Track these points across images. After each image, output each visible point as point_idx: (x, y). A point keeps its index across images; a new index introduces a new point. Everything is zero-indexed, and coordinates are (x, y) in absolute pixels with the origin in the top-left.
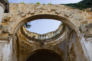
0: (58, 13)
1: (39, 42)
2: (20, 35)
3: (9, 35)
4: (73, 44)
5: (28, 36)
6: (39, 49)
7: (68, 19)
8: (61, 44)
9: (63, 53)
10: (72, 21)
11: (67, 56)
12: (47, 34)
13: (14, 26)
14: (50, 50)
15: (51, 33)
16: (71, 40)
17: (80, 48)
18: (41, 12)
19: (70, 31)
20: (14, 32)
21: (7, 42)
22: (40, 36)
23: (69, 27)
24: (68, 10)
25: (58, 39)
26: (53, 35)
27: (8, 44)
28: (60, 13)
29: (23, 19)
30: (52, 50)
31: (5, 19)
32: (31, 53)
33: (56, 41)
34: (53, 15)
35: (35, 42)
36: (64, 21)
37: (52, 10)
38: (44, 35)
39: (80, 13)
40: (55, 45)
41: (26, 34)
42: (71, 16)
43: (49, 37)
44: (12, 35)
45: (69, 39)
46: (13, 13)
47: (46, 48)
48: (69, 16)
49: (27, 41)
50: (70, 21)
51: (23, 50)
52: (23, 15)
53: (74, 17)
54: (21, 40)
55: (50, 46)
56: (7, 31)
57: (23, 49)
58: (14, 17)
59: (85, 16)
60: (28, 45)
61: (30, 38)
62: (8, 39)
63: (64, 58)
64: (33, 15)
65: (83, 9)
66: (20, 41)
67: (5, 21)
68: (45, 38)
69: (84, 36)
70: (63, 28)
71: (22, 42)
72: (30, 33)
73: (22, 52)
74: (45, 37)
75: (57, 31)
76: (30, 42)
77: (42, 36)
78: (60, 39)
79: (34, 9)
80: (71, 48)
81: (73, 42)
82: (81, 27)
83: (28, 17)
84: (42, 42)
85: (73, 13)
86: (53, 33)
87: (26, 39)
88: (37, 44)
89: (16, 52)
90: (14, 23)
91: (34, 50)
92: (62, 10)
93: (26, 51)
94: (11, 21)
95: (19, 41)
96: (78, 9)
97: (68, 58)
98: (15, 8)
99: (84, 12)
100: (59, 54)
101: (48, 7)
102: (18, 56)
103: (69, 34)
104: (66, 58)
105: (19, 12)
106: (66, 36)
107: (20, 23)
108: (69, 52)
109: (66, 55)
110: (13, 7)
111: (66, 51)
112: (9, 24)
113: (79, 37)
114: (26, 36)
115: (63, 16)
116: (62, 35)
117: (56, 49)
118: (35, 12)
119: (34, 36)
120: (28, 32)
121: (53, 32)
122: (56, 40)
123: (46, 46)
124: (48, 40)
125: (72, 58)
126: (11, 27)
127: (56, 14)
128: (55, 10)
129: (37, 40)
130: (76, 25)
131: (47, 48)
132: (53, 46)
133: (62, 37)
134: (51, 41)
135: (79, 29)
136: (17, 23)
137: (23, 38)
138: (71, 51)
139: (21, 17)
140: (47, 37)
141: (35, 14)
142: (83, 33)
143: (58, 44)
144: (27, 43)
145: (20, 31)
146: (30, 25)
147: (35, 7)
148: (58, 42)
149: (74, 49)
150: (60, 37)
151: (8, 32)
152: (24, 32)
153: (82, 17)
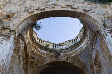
0: (74, 8)
1: (53, 53)
2: (29, 42)
3: (11, 31)
4: (98, 51)
5: (39, 44)
6: (53, 61)
7: (88, 14)
8: (82, 54)
9: (84, 66)
10: (93, 16)
11: (91, 69)
12: (65, 43)
13: (17, 22)
14: (67, 63)
15: (69, 41)
16: (95, 47)
17: (106, 54)
18: (53, 8)
19: (93, 34)
20: (18, 29)
21: (7, 38)
22: (56, 46)
23: (90, 30)
24: (88, 5)
25: (78, 48)
26: (71, 44)
27: (7, 40)
28: (77, 9)
29: (29, 15)
30: (70, 62)
31: (8, 14)
32: (43, 66)
33: (76, 51)
34: (69, 11)
35: (48, 52)
36: (83, 18)
37: (67, 6)
38: (60, 45)
39: (104, 7)
40: (74, 56)
41: (37, 42)
42: (91, 11)
43: (66, 46)
44: (14, 31)
45: (92, 46)
46: (19, 9)
47: (62, 59)
48: (89, 11)
49: (39, 51)
50: (91, 16)
51: (33, 62)
52: (30, 11)
53: (96, 11)
54: (31, 48)
55: (68, 58)
56: (8, 26)
57: (33, 60)
58: (19, 13)
59: (110, 11)
60: (40, 56)
61: (42, 47)
62: (8, 35)
63: (86, 72)
64: (43, 11)
65: (108, 3)
66: (29, 50)
67: (8, 17)
68: (61, 48)
69: (109, 31)
70: (84, 33)
71: (32, 52)
72: (42, 42)
73: (32, 64)
74: (61, 46)
75: (76, 39)
76: (42, 52)
77: (58, 46)
78: (80, 47)
79: (44, 5)
80: (94, 58)
81: (97, 49)
82: (105, 20)
83: (36, 13)
84: (57, 52)
85: (94, 8)
86: (72, 42)
87: (37, 48)
88: (51, 54)
89: (24, 63)
90: (18, 19)
91: (47, 62)
92: (81, 5)
93: (36, 64)
94: (15, 17)
95: (27, 49)
96: (101, 4)
97: (91, 72)
98: (22, 4)
99: (109, 6)
100: (79, 67)
101: (62, 2)
102: (26, 69)
103: (91, 39)
104: (89, 72)
105: (26, 8)
106: (88, 43)
107: (25, 19)
108: (93, 64)
109: (89, 68)
110: (19, 3)
111: (88, 63)
112: (12, 20)
113: (104, 35)
114: (37, 44)
115: (82, 12)
116: (82, 43)
117: (75, 62)
118: (45, 8)
119: (48, 45)
120: (40, 40)
121: (72, 40)
122: (75, 49)
123: (62, 58)
124: (65, 50)
125: (97, 71)
126: (14, 23)
127: (73, 10)
128: (70, 6)
129: (51, 51)
130: (98, 20)
131: (64, 59)
132: (72, 58)
133: (83, 45)
134: (70, 51)
135: (102, 25)
136: (22, 19)
137: (33, 46)
138: (95, 62)
139: (27, 13)
140: (64, 47)
141: (46, 10)
142: (109, 28)
143: (78, 54)
144: (38, 53)
145: (29, 37)
146: (41, 26)
147: (46, 3)
148: (77, 51)
149: (99, 57)
150: (80, 45)
151: (9, 28)
152: (35, 39)
153: (107, 12)
